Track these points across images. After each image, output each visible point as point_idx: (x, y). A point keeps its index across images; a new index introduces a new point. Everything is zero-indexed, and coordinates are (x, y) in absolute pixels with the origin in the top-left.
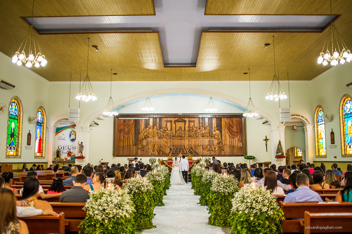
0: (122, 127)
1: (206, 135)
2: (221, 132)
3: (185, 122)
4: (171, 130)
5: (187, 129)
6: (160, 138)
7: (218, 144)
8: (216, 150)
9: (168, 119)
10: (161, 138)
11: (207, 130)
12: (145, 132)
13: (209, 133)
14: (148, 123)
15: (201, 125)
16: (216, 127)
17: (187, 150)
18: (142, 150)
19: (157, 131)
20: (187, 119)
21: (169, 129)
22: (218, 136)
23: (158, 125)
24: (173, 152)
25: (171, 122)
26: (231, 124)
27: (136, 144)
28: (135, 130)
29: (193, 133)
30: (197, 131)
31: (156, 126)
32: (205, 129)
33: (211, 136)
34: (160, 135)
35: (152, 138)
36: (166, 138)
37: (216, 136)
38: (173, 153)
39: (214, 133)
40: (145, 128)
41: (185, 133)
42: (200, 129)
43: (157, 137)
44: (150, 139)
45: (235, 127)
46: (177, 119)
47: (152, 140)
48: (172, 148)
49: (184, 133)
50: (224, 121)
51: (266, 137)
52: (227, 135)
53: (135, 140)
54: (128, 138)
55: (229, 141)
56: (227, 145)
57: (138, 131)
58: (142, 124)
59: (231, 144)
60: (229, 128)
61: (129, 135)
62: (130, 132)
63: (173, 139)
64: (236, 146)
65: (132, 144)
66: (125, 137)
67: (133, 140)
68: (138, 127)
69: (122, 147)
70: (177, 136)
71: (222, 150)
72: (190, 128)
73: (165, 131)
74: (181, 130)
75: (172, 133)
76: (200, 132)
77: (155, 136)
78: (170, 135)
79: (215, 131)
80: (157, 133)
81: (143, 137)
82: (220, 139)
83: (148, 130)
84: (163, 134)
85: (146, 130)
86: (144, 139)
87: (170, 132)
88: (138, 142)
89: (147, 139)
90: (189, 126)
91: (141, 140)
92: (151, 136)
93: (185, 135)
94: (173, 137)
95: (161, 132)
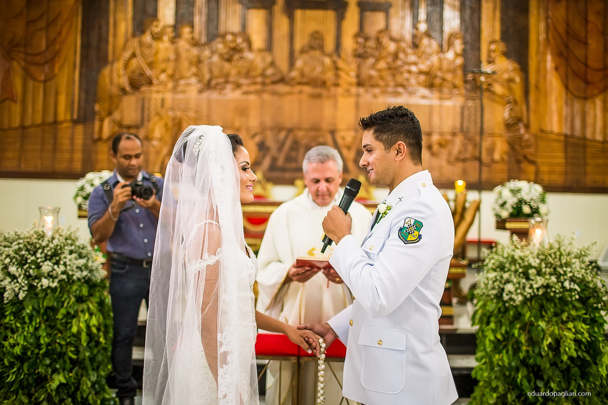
1: (449, 77)
2: (524, 68)
3: (341, 7)
4: (269, 47)
5: (349, 43)
6: (208, 86)
7: (511, 126)
8: (497, 156)
10: (215, 88)
11: (450, 55)
12: (134, 55)
13: (465, 68)
14: (150, 9)
15: (423, 27)
16: (497, 36)
17: (345, 152)
19: (195, 51)
21: (258, 41)
22: (510, 89)
23: (199, 20)
24: (274, 160)
26: (577, 25)
27: (85, 117)
28: (86, 46)
29: (382, 65)
30: (401, 55)
31: (192, 26)
32: (441, 46)
34: (211, 71)
35: (170, 85)
36: (238, 86)
37: (498, 89)
38: (273, 167)
39: (487, 68)
40: (134, 35)
41: (341, 64)
42: (415, 46)
43: (194, 80)
44: (158, 92)
45: (595, 44)
47: (169, 96)
48: (271, 143)
49: (335, 63)
50: (542, 10)
52: (554, 83)
53: (83, 95)
54: (48, 83)
55: (560, 115)
56: (552, 132)
57: (99, 49)
58: (120, 16)
59: (572, 128)
60: (567, 46)
61: (52, 68)
62: (57, 54)
63: (274, 93)
64: (594, 141)
65: (68, 117)
66: (34, 79)
67: (73, 95)
68: (100, 28)
69: (16, 129)
70: (299, 79)
71: (525, 157)
72: (367, 39)
73: (236, 50)
74: (321, 47)
75: (272, 64)
76: (415, 64)
77: (182, 78)
78: (263, 75)
79: (490, 62)
80: (195, 60)
81: (124, 81)
82: (515, 102)
83: (150, 47)
84: (227, 66)
85: (141, 44)
86: (128, 88)
87: (264, 59)
88: (97, 107)
89: (144, 89)
90: (361, 32)
91: (111, 97)
92: (163, 77)
93: (337, 76)
94: (274, 83)
95: (216, 58)
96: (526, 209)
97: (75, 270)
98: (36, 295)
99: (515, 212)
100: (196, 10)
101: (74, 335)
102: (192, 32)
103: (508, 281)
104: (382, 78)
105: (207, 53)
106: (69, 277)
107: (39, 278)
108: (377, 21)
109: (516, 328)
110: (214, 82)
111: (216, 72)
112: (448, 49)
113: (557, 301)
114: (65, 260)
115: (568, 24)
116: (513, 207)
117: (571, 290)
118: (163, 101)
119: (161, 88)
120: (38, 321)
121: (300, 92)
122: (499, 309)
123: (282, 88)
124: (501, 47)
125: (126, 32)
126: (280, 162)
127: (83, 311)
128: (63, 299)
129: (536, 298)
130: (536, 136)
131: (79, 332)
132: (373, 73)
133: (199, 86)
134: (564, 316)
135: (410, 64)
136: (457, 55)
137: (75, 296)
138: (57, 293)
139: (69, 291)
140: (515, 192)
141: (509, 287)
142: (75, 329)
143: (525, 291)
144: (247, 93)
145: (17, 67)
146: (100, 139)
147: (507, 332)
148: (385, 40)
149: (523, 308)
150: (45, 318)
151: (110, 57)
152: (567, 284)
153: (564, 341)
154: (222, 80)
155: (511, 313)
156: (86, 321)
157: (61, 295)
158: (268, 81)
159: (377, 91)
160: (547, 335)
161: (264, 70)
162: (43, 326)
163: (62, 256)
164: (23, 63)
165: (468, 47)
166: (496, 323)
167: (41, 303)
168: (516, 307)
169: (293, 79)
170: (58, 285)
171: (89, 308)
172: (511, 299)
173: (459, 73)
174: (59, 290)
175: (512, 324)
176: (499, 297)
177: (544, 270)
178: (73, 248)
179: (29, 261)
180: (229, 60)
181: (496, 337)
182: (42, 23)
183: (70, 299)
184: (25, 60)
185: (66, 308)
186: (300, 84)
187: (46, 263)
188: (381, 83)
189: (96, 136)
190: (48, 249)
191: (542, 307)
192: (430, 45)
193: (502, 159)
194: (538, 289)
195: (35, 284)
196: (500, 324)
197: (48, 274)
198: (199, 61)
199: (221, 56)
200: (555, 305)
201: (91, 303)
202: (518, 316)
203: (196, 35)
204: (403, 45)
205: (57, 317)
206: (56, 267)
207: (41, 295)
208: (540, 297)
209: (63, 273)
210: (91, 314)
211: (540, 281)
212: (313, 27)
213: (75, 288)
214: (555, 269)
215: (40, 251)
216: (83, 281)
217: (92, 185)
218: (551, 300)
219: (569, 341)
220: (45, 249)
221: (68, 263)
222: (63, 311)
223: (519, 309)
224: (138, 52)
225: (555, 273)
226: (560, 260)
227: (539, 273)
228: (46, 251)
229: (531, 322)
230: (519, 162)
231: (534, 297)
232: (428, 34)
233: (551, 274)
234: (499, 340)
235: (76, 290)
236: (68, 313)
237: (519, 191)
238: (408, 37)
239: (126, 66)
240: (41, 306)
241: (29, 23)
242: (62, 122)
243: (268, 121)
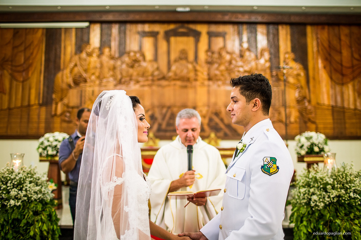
2: (306, 68)
3: (197, 35)
4: (156, 59)
5: (202, 56)
6: (120, 82)
7: (299, 101)
8: (292, 119)
9: (147, 28)
10: (124, 83)
11: (262, 61)
12: (76, 65)
13: (271, 68)
14: (85, 39)
15: (245, 45)
16: (289, 49)
18: (67, 119)
19: (112, 62)
20: (203, 29)
21: (149, 55)
22: (298, 80)
23: (114, 44)
24: (160, 125)
25: (154, 35)
27: (47, 102)
28: (47, 61)
29: (222, 68)
30: (234, 62)
31: (110, 47)
32: (256, 56)
34: (121, 73)
35: (97, 82)
36: (138, 82)
37: (291, 80)
38: (159, 130)
40: (76, 53)
41: (198, 68)
42: (242, 56)
43: (111, 79)
44: (90, 86)
45: (346, 53)
46: (172, 27)
47: (96, 89)
48: (158, 115)
49: (194, 67)
52: (323, 76)
53: (46, 89)
54: (25, 83)
55: (328, 94)
56: (324, 105)
57: (55, 62)
58: (68, 43)
59: (336, 101)
60: (330, 55)
61: (27, 74)
62: (30, 65)
63: (159, 86)
64: (349, 109)
65: (37, 102)
66: (17, 80)
67: (40, 89)
68: (56, 50)
69: (5, 110)
70: (174, 77)
71: (309, 120)
72: (213, 53)
73: (136, 61)
74: (186, 58)
75: (158, 69)
76: (242, 67)
77: (104, 78)
78: (152, 75)
80: (112, 67)
81: (70, 80)
82: (302, 87)
83: (85, 60)
84: (131, 71)
85: (80, 59)
86: (72, 84)
87: (153, 66)
88: (54, 96)
89: (82, 85)
90: (209, 49)
91: (62, 90)
92: (93, 77)
93: (196, 75)
94: (159, 79)
95: (124, 66)
96: (316, 149)
97: (33, 194)
98: (7, 211)
99: (309, 151)
100: (112, 38)
101: (31, 237)
102: (110, 50)
103: (313, 194)
104: (222, 75)
105: (119, 63)
106: (29, 198)
107: (8, 199)
108: (218, 43)
109: (321, 225)
110: (123, 80)
111: (124, 74)
112: (261, 58)
113: (346, 206)
114: (26, 187)
115: (329, 42)
116: (308, 148)
117: (355, 198)
118: (93, 92)
119: (92, 84)
120: (7, 228)
121: (175, 85)
122: (309, 212)
123: (164, 83)
124: (292, 56)
125: (71, 52)
126: (164, 126)
127: (37, 221)
128: (24, 213)
129: (333, 204)
130: (315, 107)
131: (35, 235)
132: (217, 72)
133: (114, 83)
134: (352, 216)
135: (239, 67)
136: (266, 61)
137: (33, 211)
138: (21, 210)
139: (28, 208)
140: (308, 139)
141: (315, 197)
142: (32, 233)
143: (325, 200)
144: (143, 86)
145: (7, 73)
146: (55, 115)
147: (314, 227)
148: (224, 53)
149: (324, 211)
150: (12, 226)
151: (62, 66)
152: (352, 194)
153: (354, 232)
154: (128, 79)
155: (317, 214)
156: (40, 227)
157: (23, 211)
158: (155, 78)
159: (220, 83)
160: (342, 229)
161: (153, 72)
162: (11, 232)
163: (25, 185)
164: (10, 71)
165: (273, 57)
166: (307, 221)
167: (10, 217)
168: (320, 210)
169: (170, 77)
170: (21, 204)
171: (42, 219)
172: (316, 205)
173: (268, 71)
174: (22, 207)
175: (318, 221)
176: (308, 204)
177: (336, 186)
178: (32, 179)
179: (2, 189)
180: (132, 67)
181: (308, 231)
182: (22, 48)
183: (29, 213)
184: (11, 69)
185: (26, 219)
186: (175, 80)
187: (13, 190)
188: (222, 78)
189: (53, 113)
190: (15, 180)
191: (337, 210)
192: (250, 56)
193: (296, 122)
194: (333, 198)
195: (6, 204)
196: (309, 221)
197: (15, 196)
198: (114, 68)
199: (128, 65)
200: (345, 209)
201: (44, 215)
202: (321, 216)
203: (113, 52)
204: (234, 56)
205: (21, 225)
206: (20, 192)
207: (10, 211)
208: (335, 204)
209: (25, 196)
210: (43, 223)
211: (335, 193)
212: (181, 47)
213: (32, 205)
214: (343, 185)
215: (10, 182)
216: (38, 201)
217: (48, 141)
218: (342, 205)
219: (357, 232)
220: (13, 180)
221: (28, 189)
222: (24, 221)
223: (322, 212)
224: (78, 63)
225: (343, 187)
226: (346, 179)
227: (333, 188)
228: (13, 182)
229: (331, 220)
230: (305, 123)
231: (331, 204)
232: (249, 49)
233: (341, 188)
234: (309, 233)
235: (34, 207)
236: (28, 223)
237: (311, 138)
238: (237, 51)
239: (71, 71)
240: (10, 218)
241: (14, 48)
242: (33, 105)
243: (156, 102)
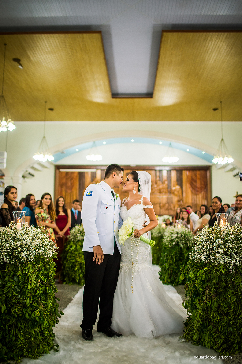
0: (64, 181)
1: (164, 190)
13: (168, 188)
14: (94, 176)
15: (158, 179)
22: (179, 193)
26: (194, 177)
33: (170, 192)
37: (176, 193)
42: (156, 183)
45: (198, 182)
50: (186, 174)
51: (237, 193)
56: (189, 202)
57: (83, 185)
58: (87, 177)
59: (194, 201)
60: (192, 183)
61: (72, 190)
62: (73, 187)
64: (199, 204)
68: (83, 180)
79: (174, 186)
82: (180, 196)
112: (164, 184)
125: (89, 181)
136: (166, 185)
145: (64, 189)
165: (169, 183)
182: (70, 179)
184: (66, 188)
192: (160, 183)
232: (159, 180)
